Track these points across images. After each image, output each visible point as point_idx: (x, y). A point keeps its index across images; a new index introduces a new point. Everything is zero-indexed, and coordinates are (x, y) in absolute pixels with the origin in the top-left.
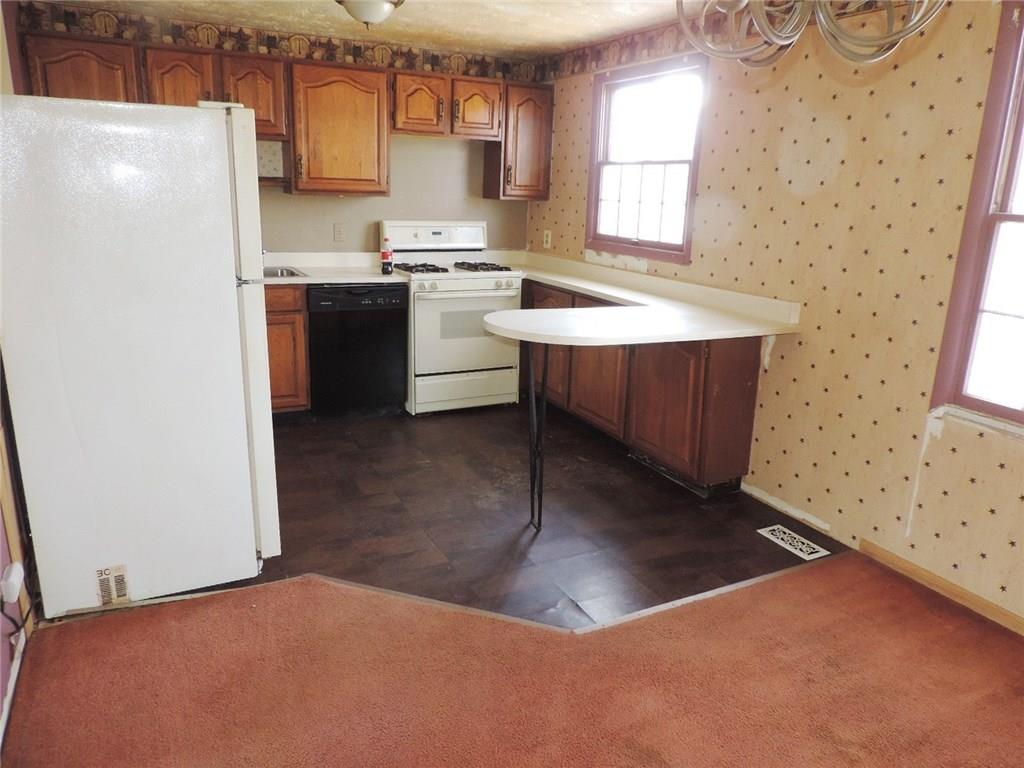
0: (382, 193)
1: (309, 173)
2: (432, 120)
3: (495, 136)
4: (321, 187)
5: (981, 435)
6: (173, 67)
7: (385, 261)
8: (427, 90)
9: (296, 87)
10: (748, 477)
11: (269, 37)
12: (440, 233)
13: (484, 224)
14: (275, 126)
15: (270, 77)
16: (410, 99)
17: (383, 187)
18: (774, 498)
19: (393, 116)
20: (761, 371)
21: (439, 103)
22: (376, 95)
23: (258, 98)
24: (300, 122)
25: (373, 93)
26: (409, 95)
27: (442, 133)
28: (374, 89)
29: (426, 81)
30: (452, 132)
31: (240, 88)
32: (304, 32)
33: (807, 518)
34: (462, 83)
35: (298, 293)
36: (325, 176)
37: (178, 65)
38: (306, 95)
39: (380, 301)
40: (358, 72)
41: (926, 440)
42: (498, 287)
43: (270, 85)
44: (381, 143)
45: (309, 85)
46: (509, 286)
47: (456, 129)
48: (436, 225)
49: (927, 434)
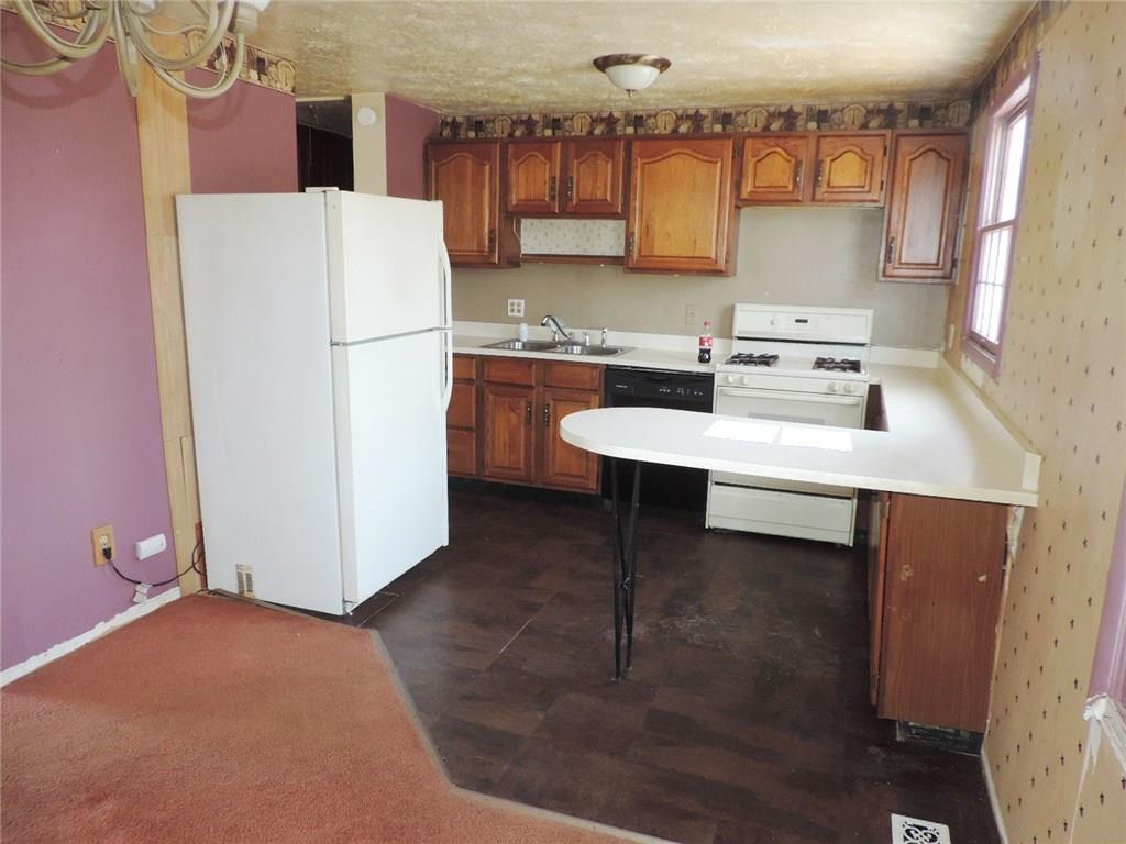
0: (718, 273)
1: (640, 251)
2: (786, 187)
3: (875, 201)
4: (651, 265)
6: (529, 157)
7: (702, 347)
8: (783, 152)
9: (634, 164)
11: (636, 117)
12: (806, 321)
13: (870, 313)
14: (610, 205)
15: (611, 156)
16: (759, 164)
17: (721, 265)
19: (737, 186)
21: (798, 164)
22: (719, 164)
23: (596, 179)
24: (635, 199)
25: (716, 162)
26: (759, 161)
27: (798, 201)
28: (717, 157)
29: (781, 142)
30: (813, 199)
31: (581, 170)
32: (669, 106)
34: (828, 140)
35: (595, 373)
36: (656, 254)
37: (532, 155)
38: (643, 169)
39: (680, 391)
40: (699, 142)
42: (831, 392)
43: (610, 165)
44: (722, 217)
45: (647, 161)
46: (847, 393)
47: (818, 196)
48: (802, 312)
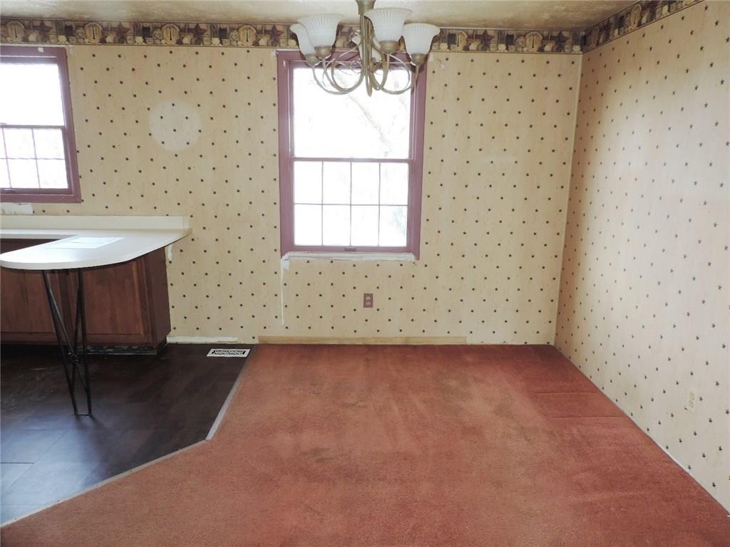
5: (308, 262)
10: (172, 331)
18: (196, 337)
20: (167, 263)
33: (221, 340)
41: (282, 273)
49: (282, 270)
